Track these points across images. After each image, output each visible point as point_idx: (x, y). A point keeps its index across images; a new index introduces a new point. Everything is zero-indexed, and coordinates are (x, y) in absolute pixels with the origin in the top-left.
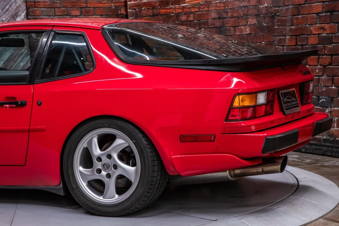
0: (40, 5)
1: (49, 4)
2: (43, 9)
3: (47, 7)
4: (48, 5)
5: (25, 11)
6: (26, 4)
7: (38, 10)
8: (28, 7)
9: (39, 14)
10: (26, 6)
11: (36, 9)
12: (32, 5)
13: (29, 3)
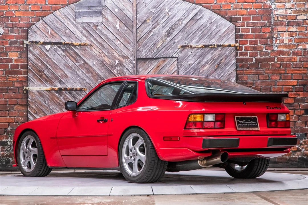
0: (247, 72)
1: (255, 71)
2: (249, 75)
3: (253, 73)
4: (253, 72)
5: (236, 77)
6: (236, 72)
7: (246, 76)
8: (237, 74)
9: (246, 79)
10: (236, 73)
11: (244, 75)
12: (241, 73)
13: (239, 71)
